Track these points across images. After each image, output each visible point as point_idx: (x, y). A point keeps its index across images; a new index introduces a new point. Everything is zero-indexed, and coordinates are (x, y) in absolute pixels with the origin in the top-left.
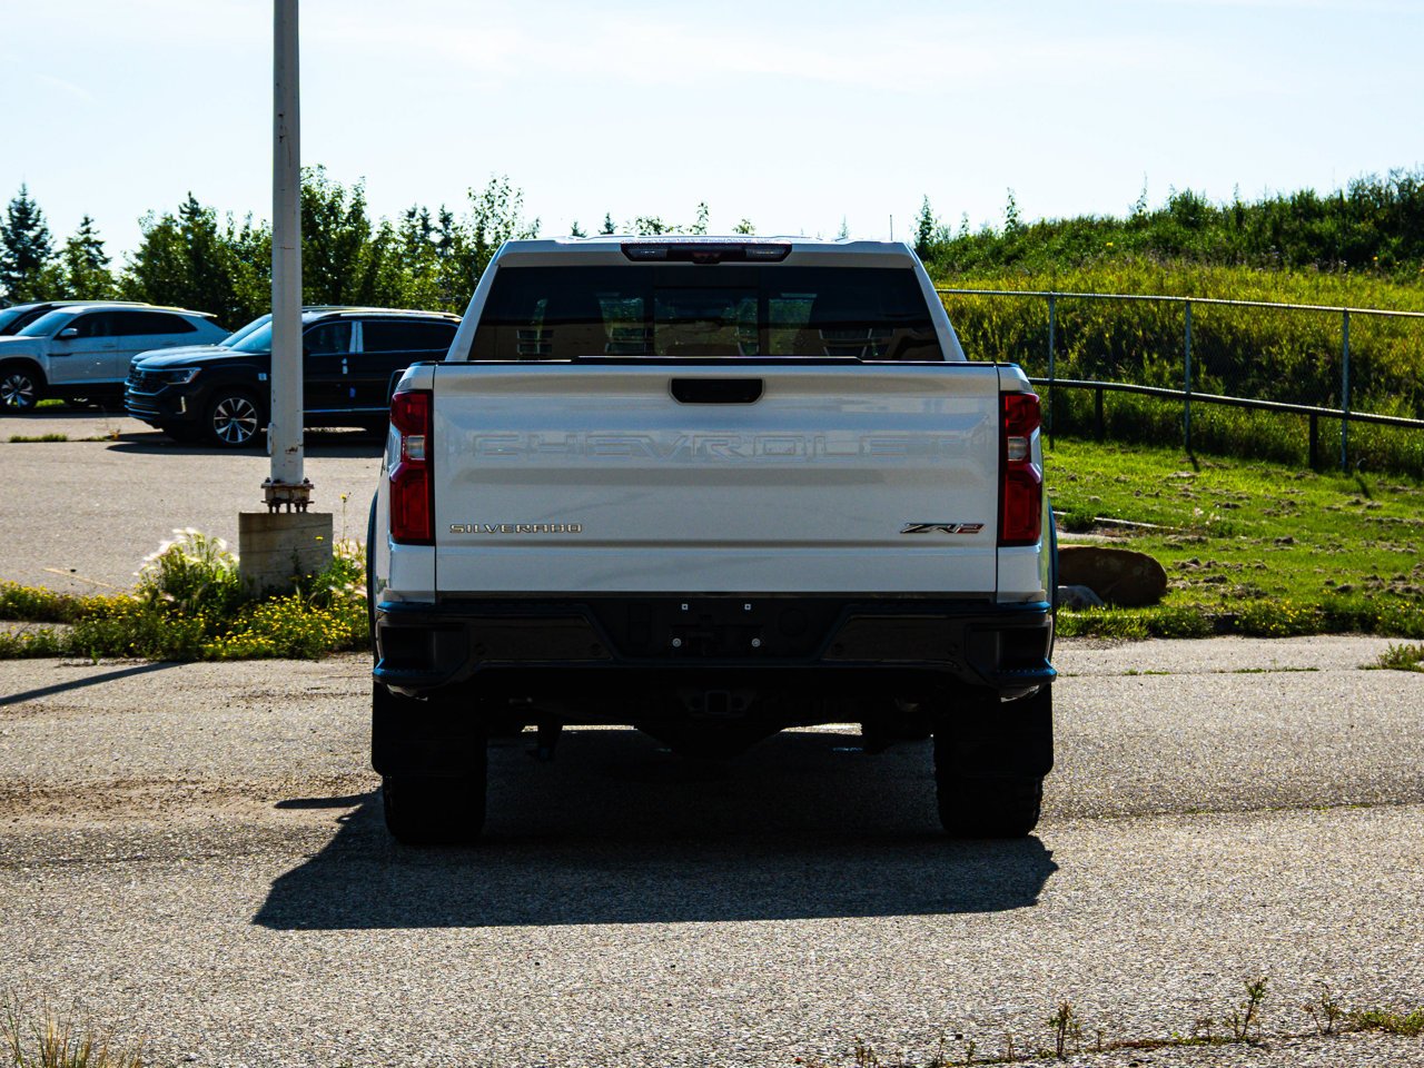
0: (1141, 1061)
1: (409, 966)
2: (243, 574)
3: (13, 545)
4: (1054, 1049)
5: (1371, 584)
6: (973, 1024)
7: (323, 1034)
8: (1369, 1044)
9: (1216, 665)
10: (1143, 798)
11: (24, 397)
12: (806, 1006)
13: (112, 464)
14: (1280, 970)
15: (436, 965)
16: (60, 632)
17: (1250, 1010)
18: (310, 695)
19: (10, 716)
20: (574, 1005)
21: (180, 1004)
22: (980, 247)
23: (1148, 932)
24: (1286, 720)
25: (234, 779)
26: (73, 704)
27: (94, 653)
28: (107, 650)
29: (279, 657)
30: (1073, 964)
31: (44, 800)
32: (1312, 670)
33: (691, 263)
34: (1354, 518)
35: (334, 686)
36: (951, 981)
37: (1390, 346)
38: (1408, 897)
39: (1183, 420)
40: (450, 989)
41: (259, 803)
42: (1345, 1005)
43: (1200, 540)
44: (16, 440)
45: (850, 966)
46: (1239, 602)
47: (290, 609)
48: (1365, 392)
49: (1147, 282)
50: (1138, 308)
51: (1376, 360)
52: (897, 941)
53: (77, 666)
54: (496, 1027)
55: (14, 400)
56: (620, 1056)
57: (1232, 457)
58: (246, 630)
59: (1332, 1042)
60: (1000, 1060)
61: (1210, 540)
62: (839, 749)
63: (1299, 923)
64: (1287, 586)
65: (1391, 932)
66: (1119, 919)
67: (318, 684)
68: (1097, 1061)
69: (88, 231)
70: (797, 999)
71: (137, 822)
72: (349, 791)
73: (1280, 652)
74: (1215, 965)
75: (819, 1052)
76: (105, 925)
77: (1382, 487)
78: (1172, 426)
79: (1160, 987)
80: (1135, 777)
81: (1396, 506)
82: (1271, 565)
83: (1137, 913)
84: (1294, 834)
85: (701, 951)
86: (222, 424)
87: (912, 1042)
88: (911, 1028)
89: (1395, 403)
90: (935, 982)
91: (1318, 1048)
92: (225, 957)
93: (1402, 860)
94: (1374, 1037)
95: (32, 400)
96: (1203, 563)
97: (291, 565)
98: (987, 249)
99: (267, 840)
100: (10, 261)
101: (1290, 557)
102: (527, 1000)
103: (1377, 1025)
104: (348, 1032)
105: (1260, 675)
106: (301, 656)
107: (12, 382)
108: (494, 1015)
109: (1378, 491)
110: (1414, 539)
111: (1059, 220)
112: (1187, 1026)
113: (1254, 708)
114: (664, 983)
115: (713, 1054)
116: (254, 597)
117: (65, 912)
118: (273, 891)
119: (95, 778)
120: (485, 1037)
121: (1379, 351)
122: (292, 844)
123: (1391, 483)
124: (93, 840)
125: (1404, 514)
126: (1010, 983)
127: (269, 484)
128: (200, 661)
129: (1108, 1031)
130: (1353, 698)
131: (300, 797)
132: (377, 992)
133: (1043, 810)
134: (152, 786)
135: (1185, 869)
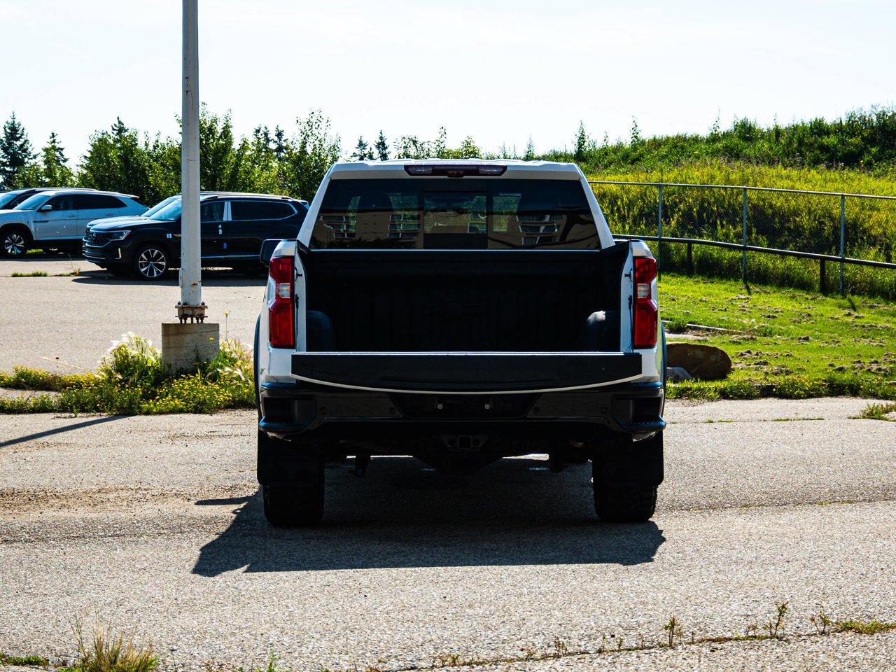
0: (717, 649)
1: (290, 597)
2: (165, 361)
3: (18, 342)
4: (667, 642)
5: (857, 365)
6: (620, 629)
7: (248, 636)
8: (846, 639)
9: (761, 416)
10: (717, 498)
11: (19, 248)
12: (524, 619)
13: (77, 291)
14: (797, 598)
15: (306, 597)
16: (53, 397)
17: (779, 620)
18: (210, 436)
19: (29, 449)
20: (390, 619)
21: (160, 619)
22: (615, 153)
23: (720, 577)
24: (803, 451)
25: (170, 488)
26: (65, 442)
27: (75, 410)
28: (83, 407)
29: (188, 412)
30: (677, 596)
31: (57, 500)
32: (820, 419)
33: (446, 177)
34: (847, 324)
35: (224, 430)
36: (607, 605)
37: (870, 216)
38: (873, 556)
39: (742, 262)
40: (317, 610)
41: (186, 502)
42: (833, 618)
43: (752, 338)
44: (15, 276)
45: (548, 597)
46: (775, 377)
47: (194, 383)
48: (854, 246)
49: (719, 176)
50: (714, 192)
51: (861, 226)
52: (574, 582)
53: (65, 418)
54: (347, 631)
55: (13, 250)
56: (420, 647)
57: (771, 286)
58: (167, 395)
59: (825, 638)
60: (637, 648)
61: (758, 338)
62: (534, 469)
63: (808, 572)
64: (805, 367)
65: (862, 576)
66: (703, 570)
67: (214, 429)
68: (691, 649)
69: (54, 141)
70: (518, 615)
71: (114, 514)
72: (239, 494)
73: (800, 408)
74: (759, 596)
75: (533, 645)
76: (107, 574)
77: (864, 304)
78: (734, 266)
79: (728, 608)
80: (712, 485)
81: (873, 316)
82: (795, 354)
83: (713, 566)
84: (807, 520)
85: (460, 589)
86: (144, 265)
87: (586, 639)
88: (585, 631)
89: (873, 252)
90: (597, 606)
91: (817, 641)
92: (182, 593)
93: (870, 535)
94: (849, 636)
95: (24, 250)
96: (754, 353)
97: (194, 356)
98: (620, 154)
99: (193, 524)
100: (5, 160)
101: (807, 349)
102: (362, 616)
103: (851, 629)
104: (262, 634)
105: (788, 422)
106: (201, 412)
107: (11, 238)
108: (345, 625)
109: (862, 307)
110: (884, 337)
111: (665, 136)
112: (743, 630)
113: (784, 443)
114: (441, 606)
115: (473, 646)
116: (172, 375)
117: (81, 567)
118: (201, 554)
119: (85, 487)
120: (342, 637)
121: (864, 219)
122: (208, 527)
123: (871, 302)
124: (89, 526)
125: (878, 321)
126: (641, 606)
127: (180, 306)
128: (140, 415)
129: (698, 632)
130: (843, 437)
131: (211, 499)
132: (275, 612)
133: (657, 506)
134: (121, 492)
135: (742, 541)
